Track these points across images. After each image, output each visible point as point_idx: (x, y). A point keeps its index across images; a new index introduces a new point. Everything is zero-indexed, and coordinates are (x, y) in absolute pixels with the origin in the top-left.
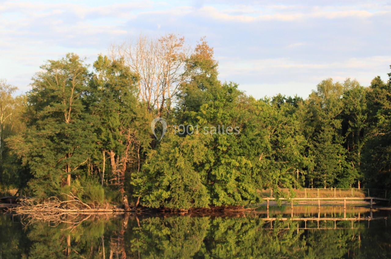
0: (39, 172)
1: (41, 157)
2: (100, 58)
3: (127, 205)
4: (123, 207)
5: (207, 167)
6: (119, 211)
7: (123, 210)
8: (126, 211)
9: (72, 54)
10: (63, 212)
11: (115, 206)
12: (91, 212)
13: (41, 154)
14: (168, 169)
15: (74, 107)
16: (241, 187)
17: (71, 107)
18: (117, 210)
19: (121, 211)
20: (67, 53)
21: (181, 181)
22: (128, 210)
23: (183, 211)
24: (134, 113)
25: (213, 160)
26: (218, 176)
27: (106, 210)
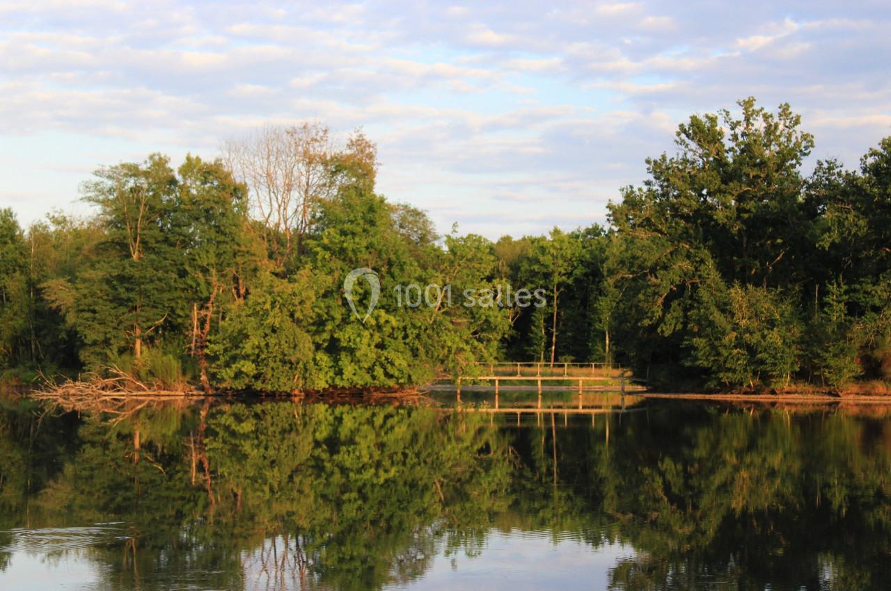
0: (91, 336)
1: (94, 312)
2: (188, 159)
3: (207, 386)
4: (203, 389)
5: (329, 327)
6: (197, 395)
7: (202, 393)
8: (207, 395)
9: (159, 155)
10: (105, 396)
11: (193, 387)
12: (149, 395)
13: (92, 308)
14: (256, 329)
15: (145, 235)
16: (383, 358)
17: (140, 235)
18: (195, 393)
19: (200, 395)
20: (151, 153)
21: (277, 347)
22: (210, 392)
23: (295, 396)
24: (239, 245)
25: (338, 316)
26: (342, 340)
27: (177, 393)
